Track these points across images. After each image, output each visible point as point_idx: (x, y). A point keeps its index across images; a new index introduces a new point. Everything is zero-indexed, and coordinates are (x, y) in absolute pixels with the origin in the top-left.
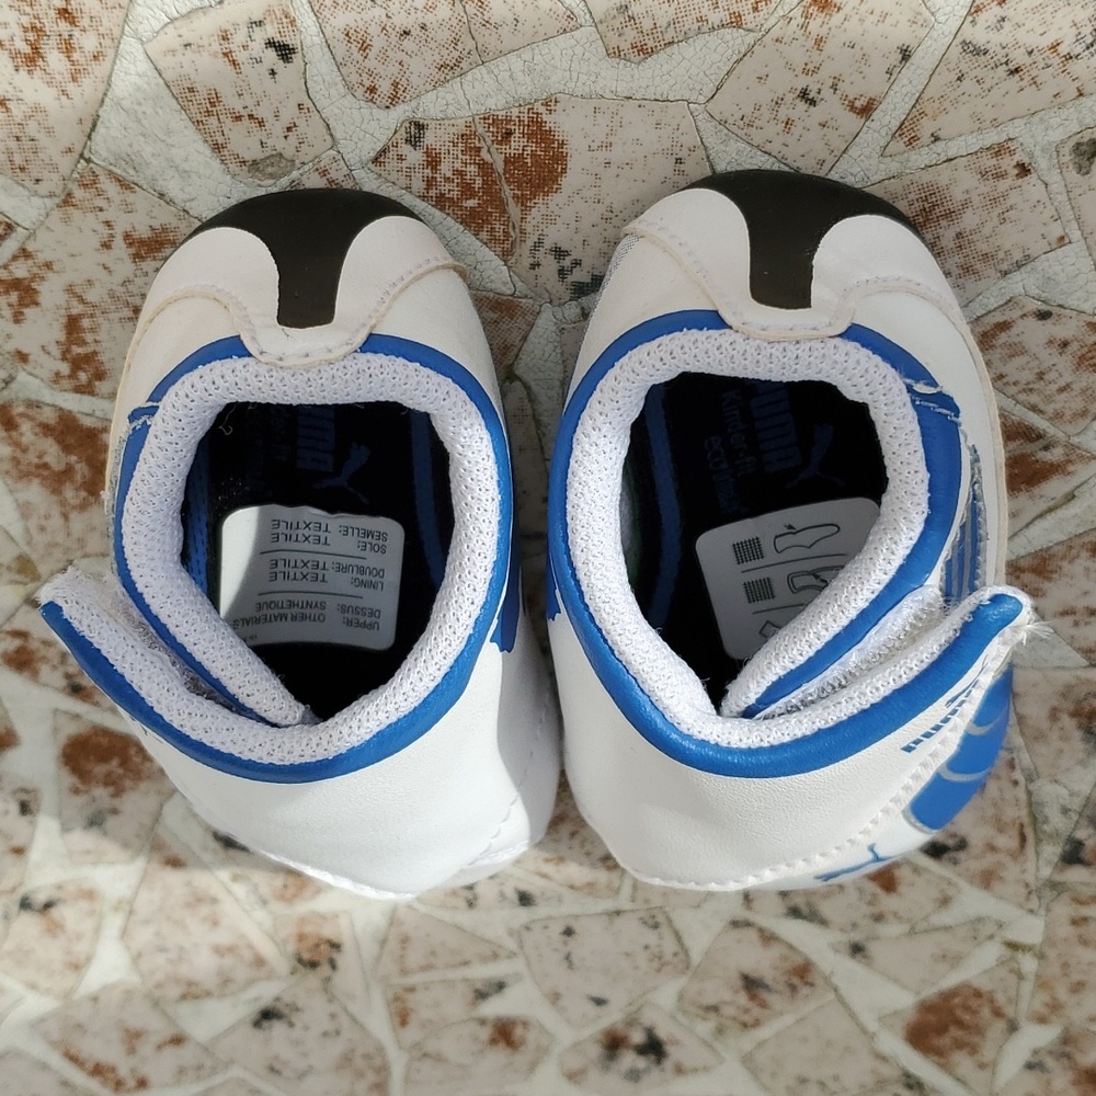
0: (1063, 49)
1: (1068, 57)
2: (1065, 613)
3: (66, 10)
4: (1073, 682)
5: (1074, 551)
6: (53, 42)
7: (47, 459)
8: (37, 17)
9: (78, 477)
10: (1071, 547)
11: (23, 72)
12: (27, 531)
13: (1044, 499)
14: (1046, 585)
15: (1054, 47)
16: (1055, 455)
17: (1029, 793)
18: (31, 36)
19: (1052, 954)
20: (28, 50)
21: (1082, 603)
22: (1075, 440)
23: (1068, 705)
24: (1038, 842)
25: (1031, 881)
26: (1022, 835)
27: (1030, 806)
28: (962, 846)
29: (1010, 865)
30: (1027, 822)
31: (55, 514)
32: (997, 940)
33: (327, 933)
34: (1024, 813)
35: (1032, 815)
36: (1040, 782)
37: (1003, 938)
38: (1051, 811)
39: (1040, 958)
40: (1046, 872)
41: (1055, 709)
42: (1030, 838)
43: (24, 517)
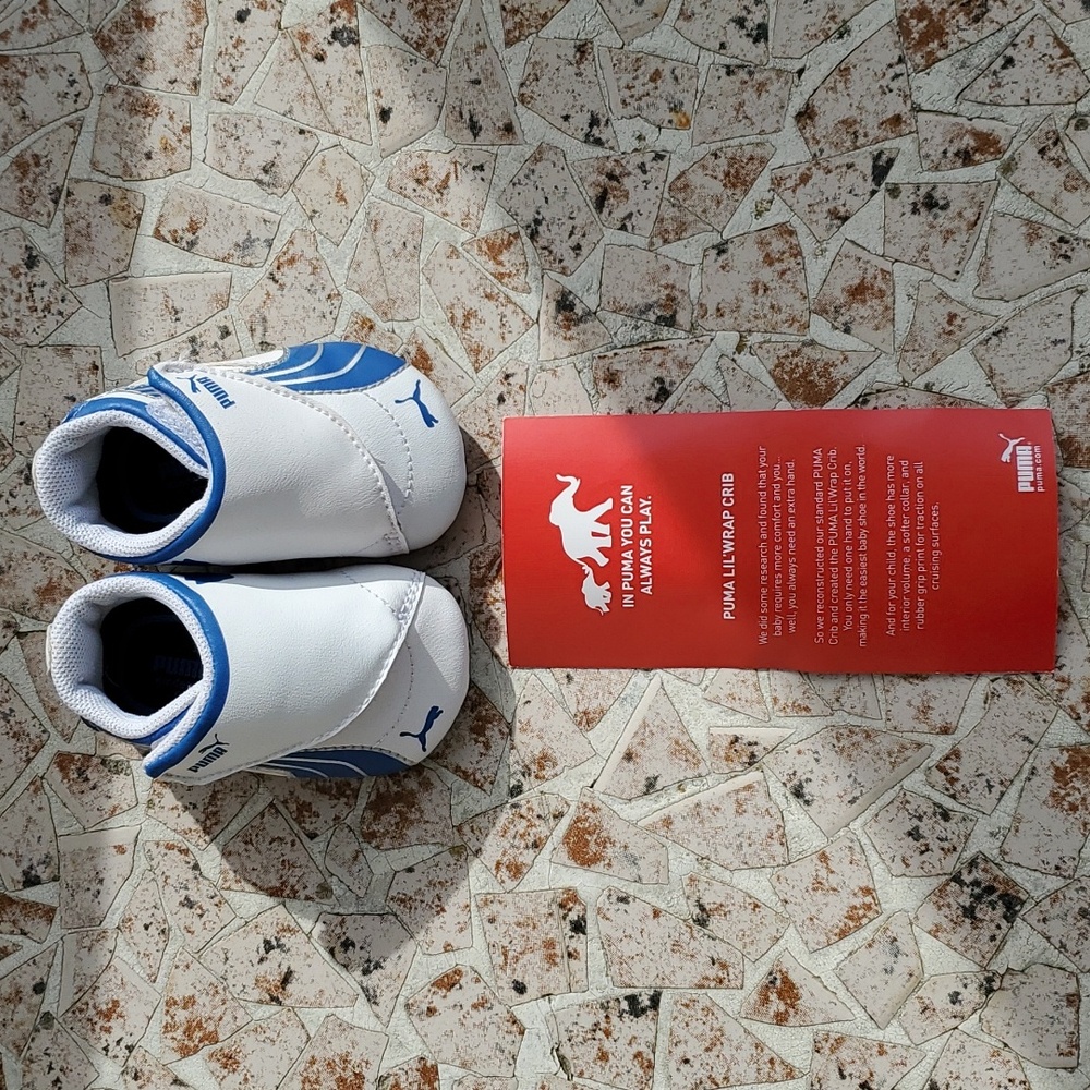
2: (503, 338)
4: (547, 330)
5: (466, 336)
7: (393, 822)
9: (405, 809)
10: (464, 338)
12: (433, 844)
14: (486, 348)
16: (413, 350)
17: (623, 347)
19: (747, 326)
21: (498, 331)
22: (405, 341)
23: (562, 332)
24: (659, 340)
25: (688, 341)
26: (654, 348)
27: (632, 346)
28: (660, 380)
29: (675, 354)
30: (644, 347)
31: (425, 827)
32: (736, 356)
33: (726, 743)
34: (638, 349)
35: (639, 344)
36: (616, 342)
37: (734, 353)
38: (636, 335)
39: (750, 332)
40: (682, 334)
41: (565, 338)
42: (656, 344)
43: (426, 843)
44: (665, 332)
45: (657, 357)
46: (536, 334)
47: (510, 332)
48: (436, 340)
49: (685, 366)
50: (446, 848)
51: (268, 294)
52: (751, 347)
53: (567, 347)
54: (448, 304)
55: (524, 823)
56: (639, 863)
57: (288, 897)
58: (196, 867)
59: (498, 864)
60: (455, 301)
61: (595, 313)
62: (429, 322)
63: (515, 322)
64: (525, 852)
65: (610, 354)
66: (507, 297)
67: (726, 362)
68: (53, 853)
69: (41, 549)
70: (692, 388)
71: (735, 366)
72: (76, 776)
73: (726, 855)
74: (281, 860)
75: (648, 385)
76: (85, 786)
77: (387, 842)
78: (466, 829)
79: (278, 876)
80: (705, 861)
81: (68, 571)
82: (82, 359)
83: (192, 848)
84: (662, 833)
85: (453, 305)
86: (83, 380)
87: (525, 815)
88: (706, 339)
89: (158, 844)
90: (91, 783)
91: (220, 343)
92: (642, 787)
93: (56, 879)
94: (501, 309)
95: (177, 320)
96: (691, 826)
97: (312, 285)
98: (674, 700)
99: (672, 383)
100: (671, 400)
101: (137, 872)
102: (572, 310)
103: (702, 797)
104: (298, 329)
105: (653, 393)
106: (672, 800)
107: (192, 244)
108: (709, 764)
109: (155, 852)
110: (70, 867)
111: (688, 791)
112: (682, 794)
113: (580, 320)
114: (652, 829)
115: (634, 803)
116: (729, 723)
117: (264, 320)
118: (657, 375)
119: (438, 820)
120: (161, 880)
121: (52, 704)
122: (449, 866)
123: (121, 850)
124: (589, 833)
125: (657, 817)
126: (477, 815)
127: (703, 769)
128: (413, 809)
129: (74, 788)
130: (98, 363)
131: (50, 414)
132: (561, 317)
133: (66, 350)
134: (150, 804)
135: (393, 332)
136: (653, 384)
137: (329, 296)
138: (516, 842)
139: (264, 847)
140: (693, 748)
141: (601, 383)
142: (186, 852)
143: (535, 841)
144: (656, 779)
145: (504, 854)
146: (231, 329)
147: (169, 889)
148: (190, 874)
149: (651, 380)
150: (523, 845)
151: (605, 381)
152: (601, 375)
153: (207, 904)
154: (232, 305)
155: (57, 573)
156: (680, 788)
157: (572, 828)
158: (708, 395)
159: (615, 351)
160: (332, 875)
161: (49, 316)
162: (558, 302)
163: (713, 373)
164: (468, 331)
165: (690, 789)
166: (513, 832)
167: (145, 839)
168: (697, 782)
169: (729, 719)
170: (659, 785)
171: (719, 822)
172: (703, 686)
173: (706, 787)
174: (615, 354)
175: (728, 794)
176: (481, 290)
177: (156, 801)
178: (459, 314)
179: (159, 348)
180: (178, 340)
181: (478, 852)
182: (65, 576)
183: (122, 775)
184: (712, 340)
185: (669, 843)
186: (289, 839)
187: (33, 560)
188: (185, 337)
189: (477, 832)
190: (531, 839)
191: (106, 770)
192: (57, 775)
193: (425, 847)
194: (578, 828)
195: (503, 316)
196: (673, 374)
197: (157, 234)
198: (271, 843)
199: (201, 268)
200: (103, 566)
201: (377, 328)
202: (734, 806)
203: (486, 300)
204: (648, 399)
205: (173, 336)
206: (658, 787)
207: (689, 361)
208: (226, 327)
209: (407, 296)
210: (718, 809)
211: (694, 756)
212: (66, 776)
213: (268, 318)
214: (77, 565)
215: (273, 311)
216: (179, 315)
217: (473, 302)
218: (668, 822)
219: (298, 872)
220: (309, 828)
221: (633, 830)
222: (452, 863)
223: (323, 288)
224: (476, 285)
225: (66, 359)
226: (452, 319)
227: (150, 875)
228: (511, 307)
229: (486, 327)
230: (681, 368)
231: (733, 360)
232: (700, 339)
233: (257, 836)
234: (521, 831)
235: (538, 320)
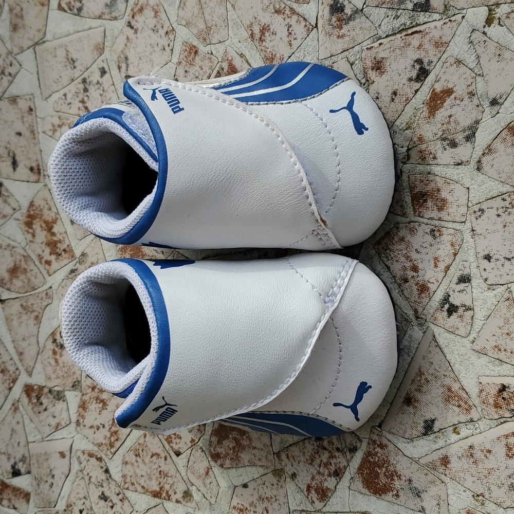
0: (101, 92)
1: (103, 90)
2: (290, 45)
3: (92, 389)
4: (324, 32)
5: (263, 48)
6: (99, 394)
7: (231, 446)
8: (94, 398)
9: (238, 437)
11: (108, 407)
13: (242, 65)
14: (278, 56)
15: (101, 95)
17: (387, 36)
18: (98, 401)
20: (102, 403)
21: (286, 39)
22: (220, 59)
23: (336, 31)
24: (417, 25)
25: (442, 22)
26: (412, 33)
27: (395, 34)
28: (419, 61)
29: (431, 35)
30: (404, 33)
31: (253, 452)
32: (486, 30)
33: (494, 391)
34: (398, 36)
35: (400, 32)
36: (380, 33)
37: (484, 27)
38: (397, 24)
39: (498, 5)
40: (436, 16)
41: (338, 37)
42: (414, 29)
43: (255, 465)
44: (422, 17)
45: (415, 40)
46: (316, 37)
47: (295, 39)
48: (242, 55)
49: (441, 45)
50: (269, 470)
51: (128, 38)
52: (499, 19)
53: (340, 45)
54: (248, 23)
55: (327, 455)
56: (422, 495)
57: (165, 499)
58: (107, 471)
59: (309, 488)
60: (253, 20)
61: (362, 10)
62: (236, 41)
63: (299, 30)
64: (329, 479)
65: (376, 44)
66: (292, 9)
67: (477, 36)
68: (27, 455)
69: (10, 242)
70: (448, 64)
71: (485, 38)
72: (35, 401)
73: (499, 494)
74: (159, 470)
75: (409, 68)
76: (42, 408)
77: (228, 463)
78: (283, 456)
79: (158, 483)
80: (481, 498)
81: (24, 256)
82: (23, 105)
83: (104, 457)
84: (441, 470)
85: (252, 24)
86: (25, 119)
87: (327, 447)
88: (459, 17)
89: (83, 452)
90: (44, 406)
91: (100, 80)
92: (421, 428)
93: (29, 472)
94: (288, 20)
95: (75, 67)
96: (466, 466)
97: (155, 26)
98: (445, 351)
99: (430, 62)
100: (431, 78)
101: (73, 472)
102: (343, 10)
103: (476, 441)
104: (148, 62)
105: (414, 74)
106: (449, 442)
107: (80, 10)
108: (479, 410)
109: (82, 458)
110: (36, 466)
111: (463, 434)
112: (457, 437)
113: (350, 18)
114: (432, 466)
115: (416, 443)
116: (496, 373)
117: (126, 58)
118: (416, 57)
119: (262, 447)
120: (87, 479)
121: (20, 350)
122: (273, 485)
123: (62, 455)
124: (379, 467)
125: (436, 456)
126: (291, 445)
127: (474, 414)
128: (245, 437)
129: (35, 409)
130: (33, 107)
131: (8, 146)
132: (334, 19)
133: (14, 100)
134: (78, 422)
135: (212, 53)
136: (413, 66)
137: (167, 33)
138: (322, 470)
139: (147, 459)
140: (465, 395)
141: (370, 71)
142: (100, 459)
143: (336, 470)
144: (433, 421)
145: (313, 478)
146: (107, 69)
147: (92, 486)
148: (104, 476)
149: (412, 63)
150: (326, 473)
151: (373, 69)
152: (369, 64)
153: (115, 499)
154: (107, 50)
155: (18, 257)
156: (456, 431)
157: (364, 461)
158: (463, 69)
159: (380, 41)
160: (193, 485)
161: (4, 77)
162: (331, 6)
163: (466, 47)
164: (264, 44)
165: (464, 432)
166: (318, 461)
167: (76, 448)
168: (470, 426)
169: (496, 369)
170: (436, 427)
171: (491, 463)
172: (471, 338)
173: (478, 431)
174: (381, 44)
175: (498, 438)
176: (271, 7)
177: (81, 421)
178: (257, 30)
179: (65, 90)
180: (75, 82)
181: (294, 476)
182: (23, 260)
183: (61, 401)
184: (463, 17)
185: (447, 480)
186: (163, 455)
187: (5, 249)
188: (80, 80)
189: (292, 459)
190: (333, 468)
191: (52, 397)
192: (25, 399)
193: (254, 468)
194: (370, 462)
195: (290, 26)
196: (430, 54)
197: (60, 8)
198: (152, 457)
199: (86, 27)
200: (43, 251)
201: (200, 52)
202: (504, 450)
203: (276, 15)
204: (410, 80)
205: (73, 80)
206: (436, 429)
207: (444, 39)
208: (103, 68)
209: (219, 22)
210: (489, 451)
211: (466, 403)
212: (30, 401)
213: (129, 57)
214: (29, 252)
215: (132, 50)
216: (76, 64)
217: (266, 18)
218: (445, 461)
219: (170, 481)
220: (176, 447)
221: (416, 466)
222: (275, 483)
223: (162, 27)
224: (267, 4)
225: (15, 106)
226: (252, 36)
227: (80, 475)
228: (295, 18)
229: (278, 37)
230: (437, 47)
231: (484, 33)
232: (453, 19)
233: (142, 450)
234: (325, 461)
235: (316, 24)
